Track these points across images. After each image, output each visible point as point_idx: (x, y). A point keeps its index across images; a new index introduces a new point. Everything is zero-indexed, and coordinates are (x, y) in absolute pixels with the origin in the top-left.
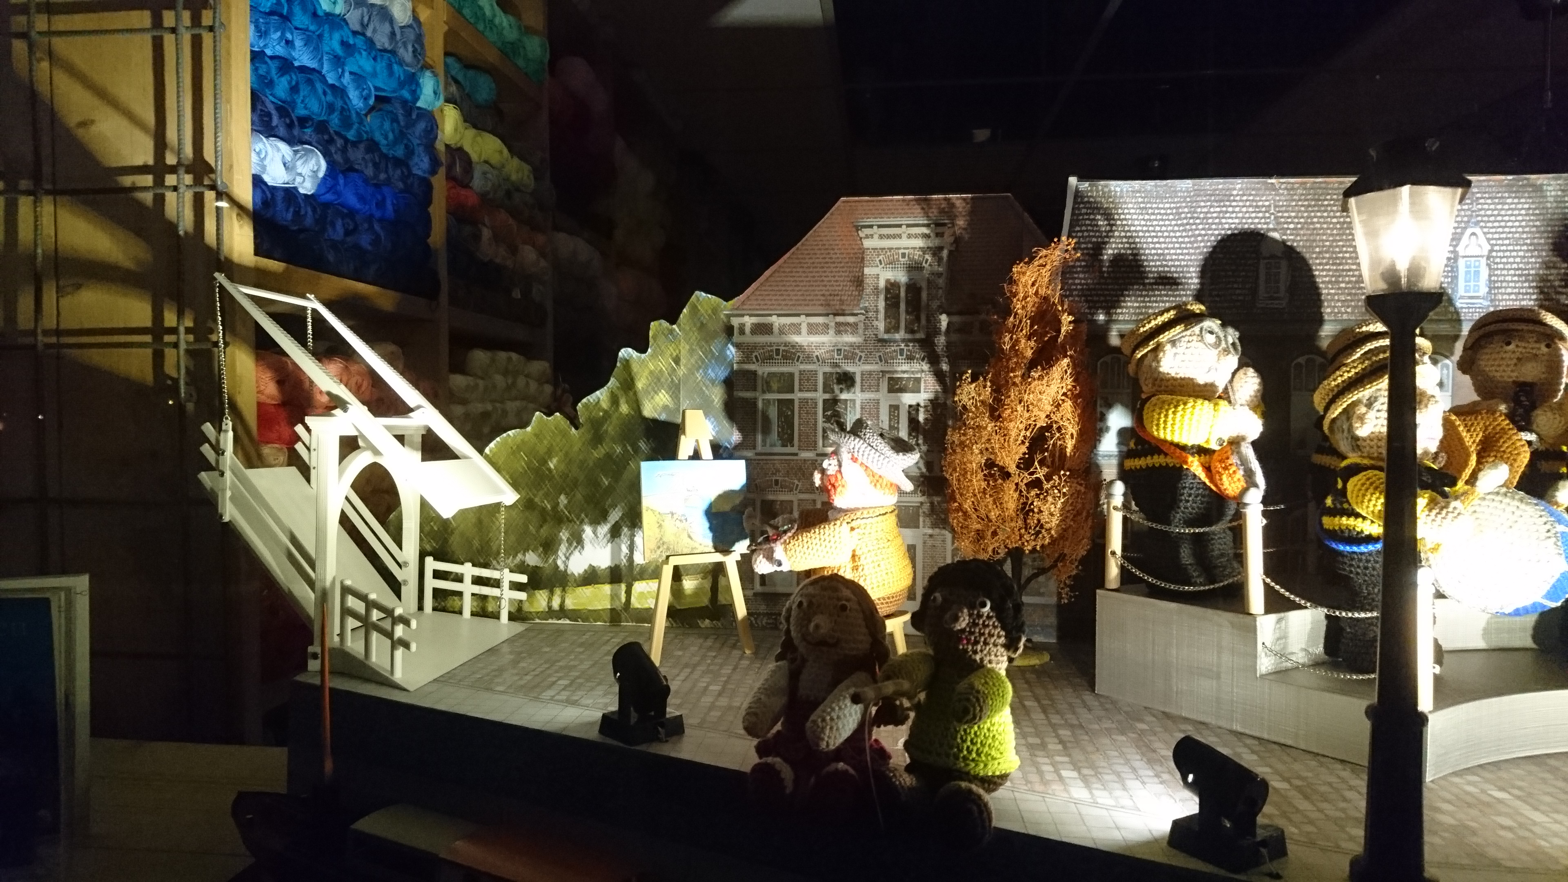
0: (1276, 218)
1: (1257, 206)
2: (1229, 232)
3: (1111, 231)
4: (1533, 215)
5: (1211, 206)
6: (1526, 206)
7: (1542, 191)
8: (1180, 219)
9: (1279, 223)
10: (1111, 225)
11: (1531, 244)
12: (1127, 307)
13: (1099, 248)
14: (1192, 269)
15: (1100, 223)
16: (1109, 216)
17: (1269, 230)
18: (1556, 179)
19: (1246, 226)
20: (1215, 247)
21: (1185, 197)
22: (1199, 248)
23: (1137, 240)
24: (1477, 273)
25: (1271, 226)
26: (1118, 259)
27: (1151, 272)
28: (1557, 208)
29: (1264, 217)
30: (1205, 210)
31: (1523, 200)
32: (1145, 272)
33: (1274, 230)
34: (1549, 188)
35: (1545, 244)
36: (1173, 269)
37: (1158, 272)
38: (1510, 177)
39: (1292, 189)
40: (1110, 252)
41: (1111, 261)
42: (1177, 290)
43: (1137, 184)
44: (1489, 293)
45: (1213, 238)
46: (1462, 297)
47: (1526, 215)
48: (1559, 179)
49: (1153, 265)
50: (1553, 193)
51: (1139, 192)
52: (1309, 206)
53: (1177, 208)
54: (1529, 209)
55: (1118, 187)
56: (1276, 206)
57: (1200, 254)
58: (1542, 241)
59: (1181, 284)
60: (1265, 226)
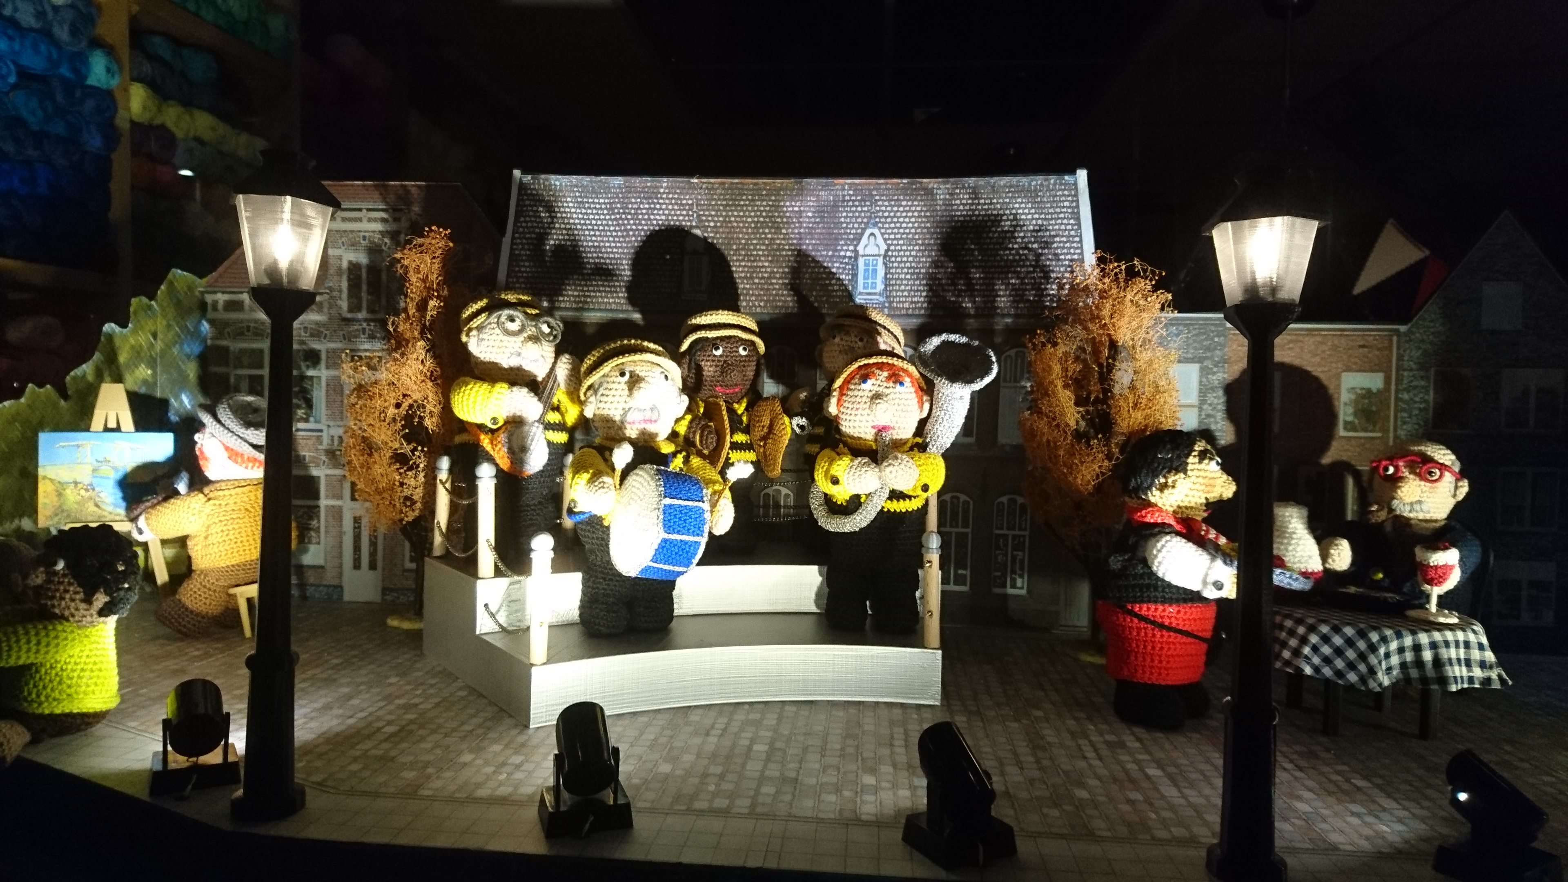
0: (699, 216)
1: (682, 204)
2: (657, 228)
3: (552, 223)
4: (925, 216)
5: (641, 203)
6: (919, 209)
7: (932, 194)
8: (613, 214)
9: (701, 221)
10: (552, 218)
11: (922, 244)
12: (568, 296)
13: (542, 238)
14: (624, 262)
15: (543, 215)
16: (550, 208)
17: (692, 227)
18: (945, 183)
19: (672, 223)
20: (644, 242)
21: (617, 194)
22: (630, 242)
23: (576, 232)
24: (875, 271)
25: (694, 224)
26: (559, 249)
27: (589, 263)
28: (946, 210)
29: (688, 215)
30: (636, 206)
31: (916, 203)
32: (583, 263)
33: (697, 227)
34: (939, 192)
35: (935, 244)
36: (608, 261)
37: (595, 263)
38: (905, 181)
39: (713, 189)
40: (552, 242)
41: (552, 251)
42: (612, 280)
43: (574, 179)
44: (885, 289)
45: (643, 233)
46: (860, 294)
47: (919, 217)
48: (947, 183)
49: (591, 257)
50: (942, 197)
51: (576, 186)
52: (727, 205)
53: (610, 203)
54: (921, 211)
55: (558, 181)
56: (697, 205)
57: (633, 247)
58: (932, 242)
59: (616, 275)
60: (689, 224)
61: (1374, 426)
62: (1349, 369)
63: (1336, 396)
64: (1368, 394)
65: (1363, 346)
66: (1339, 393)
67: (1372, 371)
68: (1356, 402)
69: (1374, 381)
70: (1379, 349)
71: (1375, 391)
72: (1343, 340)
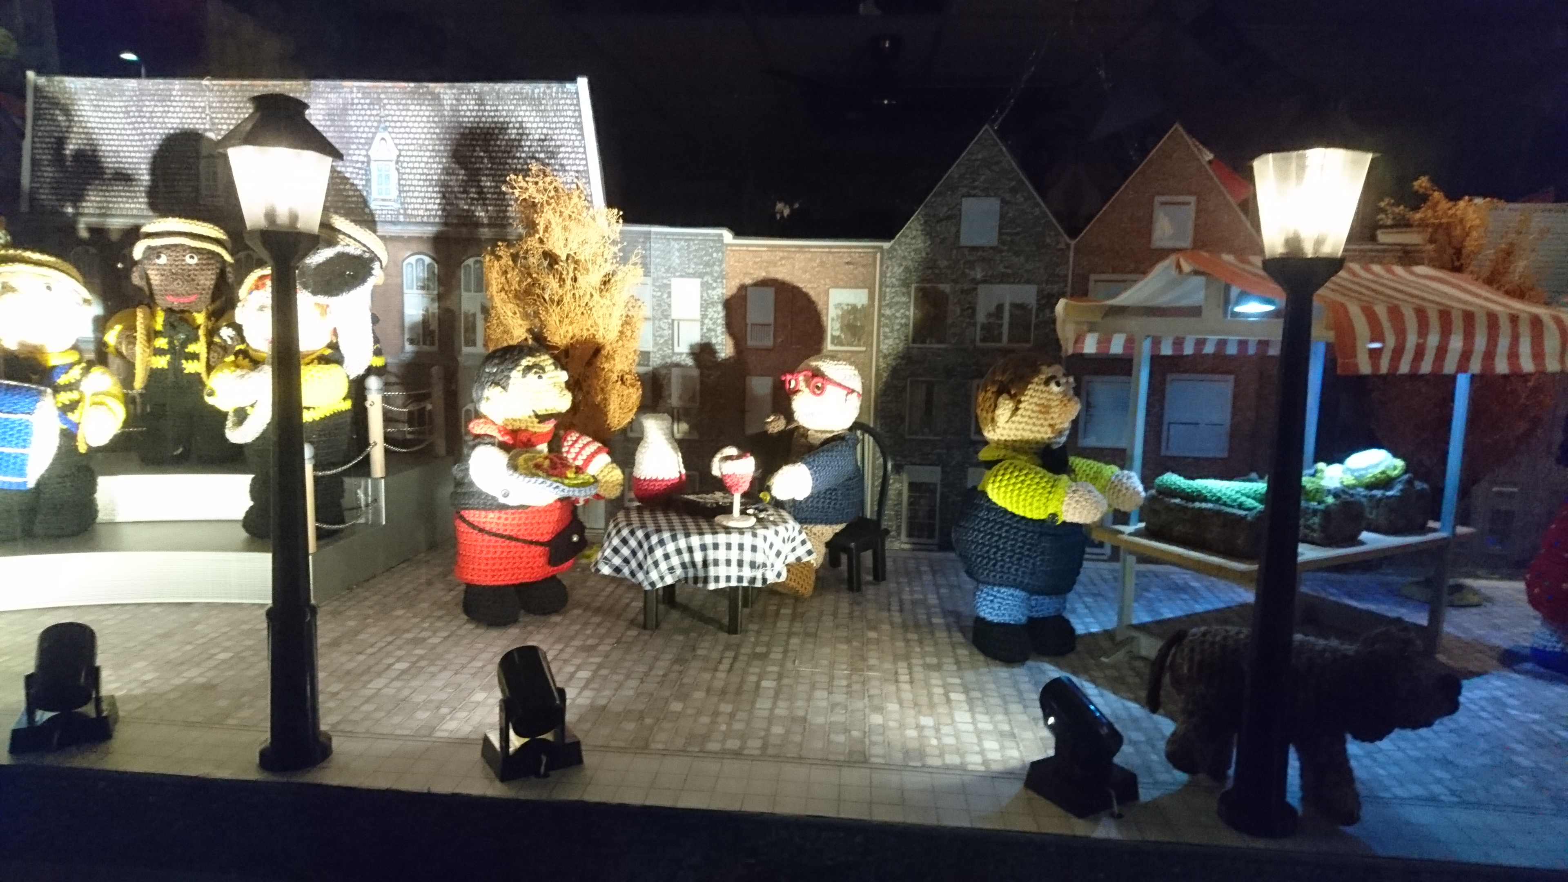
0: (212, 118)
1: (194, 107)
2: (172, 131)
3: (69, 127)
4: (434, 122)
5: (156, 106)
6: (427, 113)
7: (439, 99)
8: (129, 117)
9: (214, 124)
10: (70, 121)
11: (433, 150)
12: (91, 201)
13: (61, 142)
14: (143, 166)
15: (60, 118)
16: (66, 112)
17: (206, 130)
18: (451, 88)
19: (186, 126)
20: (161, 146)
21: (131, 96)
22: (147, 146)
23: (94, 136)
24: (388, 176)
25: (207, 127)
26: (79, 155)
27: (108, 168)
28: (453, 116)
29: (201, 118)
30: (150, 109)
31: (424, 108)
32: (102, 168)
33: (210, 130)
34: (446, 97)
35: (445, 151)
36: (127, 166)
37: (114, 168)
38: (412, 85)
39: (224, 91)
40: (71, 147)
41: (73, 156)
42: (131, 186)
43: (88, 81)
44: (399, 196)
45: (158, 137)
46: (375, 200)
47: (428, 122)
48: (453, 88)
49: (110, 162)
50: (449, 102)
51: (91, 89)
52: (238, 108)
53: (126, 107)
54: (429, 116)
55: (72, 83)
56: (210, 107)
57: (149, 152)
58: (442, 148)
59: (135, 180)
60: (202, 127)
61: (859, 340)
62: (837, 286)
63: (824, 312)
64: (854, 310)
65: (848, 263)
66: (827, 309)
67: (857, 287)
68: (842, 317)
69: (858, 297)
70: (863, 266)
71: (859, 307)
72: (831, 257)
